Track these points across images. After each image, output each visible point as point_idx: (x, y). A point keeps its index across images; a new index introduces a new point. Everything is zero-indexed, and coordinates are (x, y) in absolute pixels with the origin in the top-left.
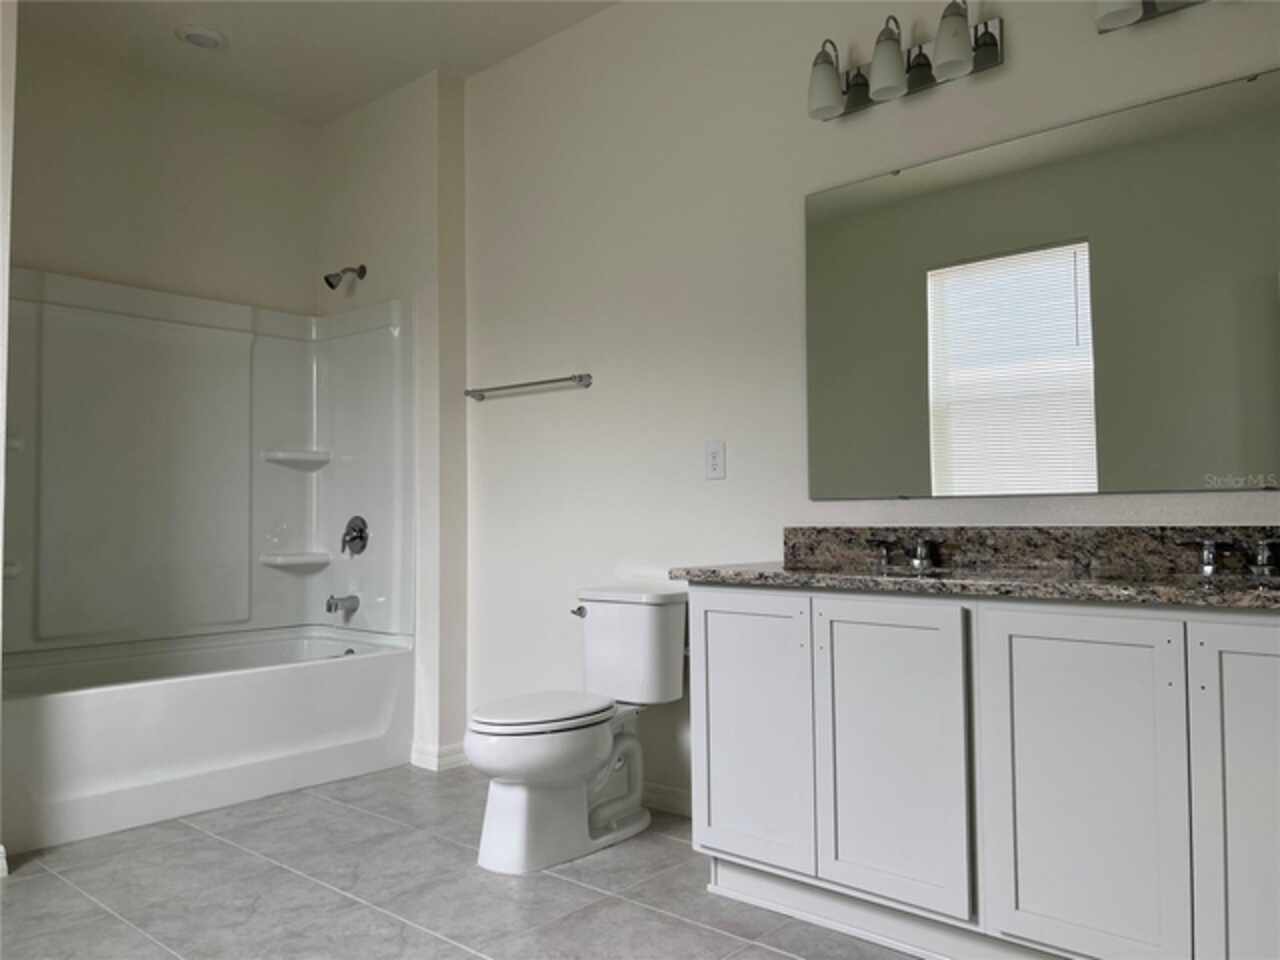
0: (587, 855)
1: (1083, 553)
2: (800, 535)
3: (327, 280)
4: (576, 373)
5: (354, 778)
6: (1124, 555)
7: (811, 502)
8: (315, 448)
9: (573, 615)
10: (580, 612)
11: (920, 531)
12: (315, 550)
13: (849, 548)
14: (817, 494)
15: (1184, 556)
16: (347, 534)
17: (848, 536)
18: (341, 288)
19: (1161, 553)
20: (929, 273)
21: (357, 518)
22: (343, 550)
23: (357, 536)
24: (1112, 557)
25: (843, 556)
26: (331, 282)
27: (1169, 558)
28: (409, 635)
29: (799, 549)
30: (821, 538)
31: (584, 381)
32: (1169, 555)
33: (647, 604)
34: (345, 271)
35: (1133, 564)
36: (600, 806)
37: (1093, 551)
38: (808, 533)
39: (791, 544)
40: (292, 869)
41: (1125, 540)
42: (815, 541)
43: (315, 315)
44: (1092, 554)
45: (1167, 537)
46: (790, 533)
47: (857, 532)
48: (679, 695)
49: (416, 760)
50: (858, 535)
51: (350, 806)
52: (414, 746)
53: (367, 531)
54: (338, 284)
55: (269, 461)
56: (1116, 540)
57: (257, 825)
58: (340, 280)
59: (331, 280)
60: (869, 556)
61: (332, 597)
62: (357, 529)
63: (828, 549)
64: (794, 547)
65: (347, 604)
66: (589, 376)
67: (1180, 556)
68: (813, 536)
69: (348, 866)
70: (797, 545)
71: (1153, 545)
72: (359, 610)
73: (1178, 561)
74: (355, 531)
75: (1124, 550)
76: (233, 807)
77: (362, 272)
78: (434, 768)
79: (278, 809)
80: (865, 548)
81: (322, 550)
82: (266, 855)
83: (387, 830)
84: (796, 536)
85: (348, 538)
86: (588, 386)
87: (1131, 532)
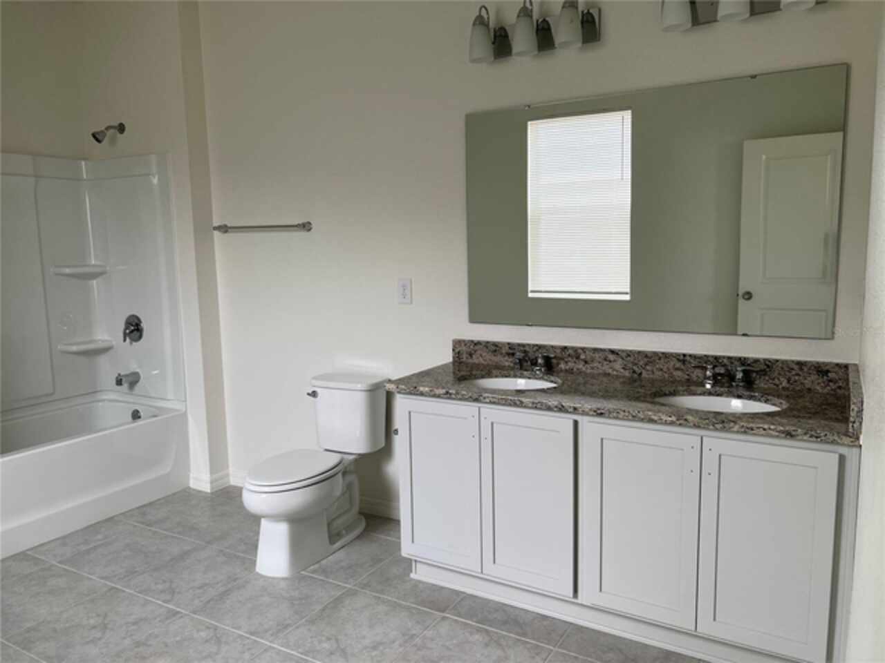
0: (329, 556)
1: (638, 367)
2: (463, 345)
3: (94, 136)
4: (300, 222)
5: (151, 504)
6: (661, 370)
7: (469, 324)
8: (93, 262)
9: (308, 396)
10: (314, 394)
11: (540, 347)
12: (99, 337)
13: (495, 355)
14: (474, 319)
15: (695, 373)
16: (127, 328)
17: (494, 348)
18: (106, 142)
19: (682, 370)
20: (529, 123)
21: (133, 316)
22: (125, 340)
23: (134, 329)
24: (655, 370)
25: (490, 360)
26: (97, 137)
27: (687, 373)
28: (183, 401)
29: (462, 354)
30: (476, 348)
31: (306, 227)
32: (687, 371)
33: (361, 390)
34: (108, 128)
35: (666, 376)
36: (334, 520)
37: (643, 366)
38: (468, 345)
39: (457, 351)
40: (124, 589)
41: (662, 361)
42: (473, 350)
43: (85, 159)
44: (644, 368)
45: (686, 360)
46: (457, 343)
47: (500, 346)
48: (382, 444)
49: (193, 484)
50: (501, 348)
51: (153, 529)
52: (191, 475)
53: (142, 325)
54: (103, 139)
55: (57, 274)
56: (658, 361)
57: (88, 552)
58: (105, 135)
59: (97, 136)
60: (507, 361)
61: (119, 375)
62: (134, 324)
63: (481, 355)
64: (459, 352)
65: (131, 379)
66: (310, 223)
67: (693, 372)
68: (472, 347)
69: (164, 582)
70: (461, 352)
71: (678, 365)
72: (141, 381)
73: (692, 374)
74: (132, 325)
75: (662, 367)
76: (64, 538)
77: (121, 128)
78: (209, 491)
79: (100, 537)
80: (504, 356)
81: (106, 337)
82: (102, 578)
83: (187, 548)
84: (460, 346)
85: (128, 331)
86: (309, 230)
87: (666, 356)
